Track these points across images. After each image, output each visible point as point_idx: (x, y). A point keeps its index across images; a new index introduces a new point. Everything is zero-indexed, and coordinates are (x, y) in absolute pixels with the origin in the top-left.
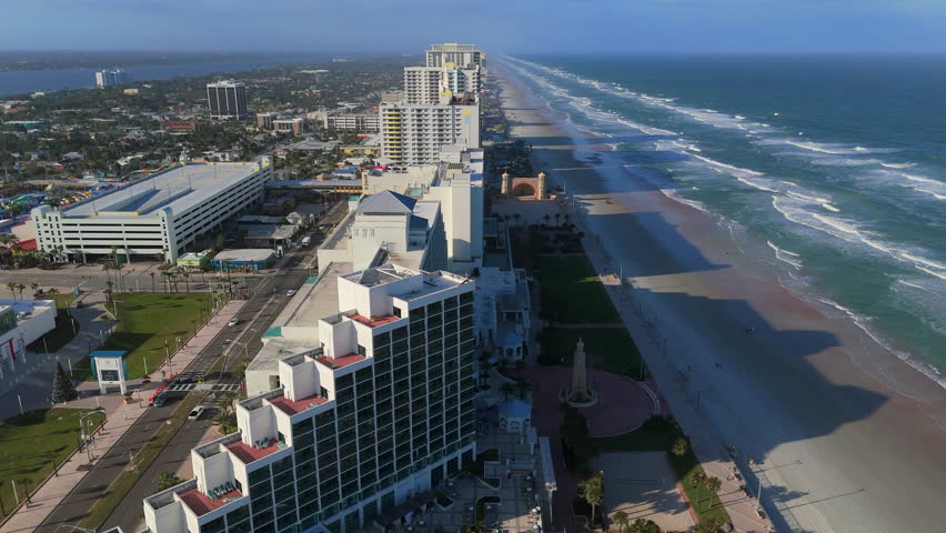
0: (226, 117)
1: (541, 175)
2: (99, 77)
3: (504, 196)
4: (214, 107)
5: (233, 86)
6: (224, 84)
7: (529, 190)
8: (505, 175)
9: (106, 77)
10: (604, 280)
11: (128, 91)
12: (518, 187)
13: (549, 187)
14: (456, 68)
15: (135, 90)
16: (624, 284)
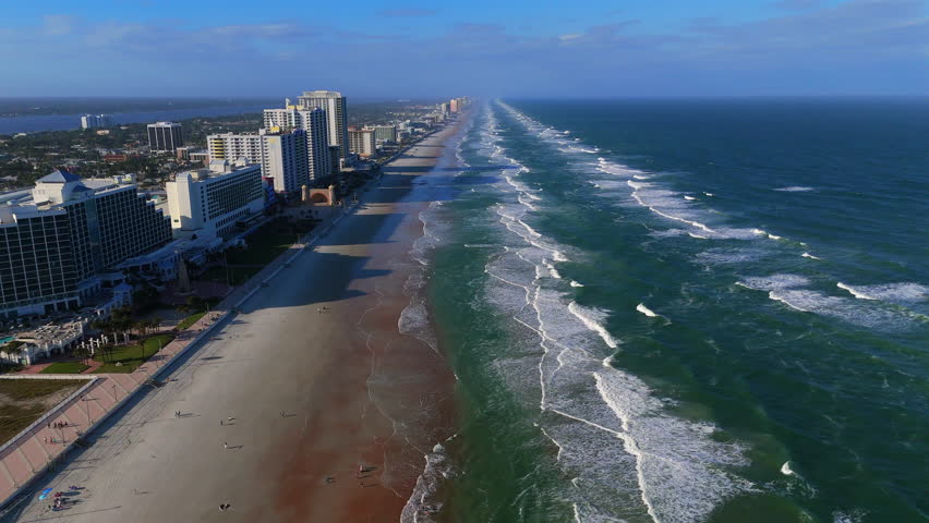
0: (161, 151)
1: (330, 187)
2: (84, 119)
3: (304, 203)
4: (154, 144)
5: (169, 126)
6: (162, 124)
7: (323, 199)
8: (303, 187)
9: (90, 121)
10: (294, 246)
11: (99, 132)
12: (314, 196)
13: (338, 196)
14: (296, 110)
15: (107, 132)
16: (306, 249)
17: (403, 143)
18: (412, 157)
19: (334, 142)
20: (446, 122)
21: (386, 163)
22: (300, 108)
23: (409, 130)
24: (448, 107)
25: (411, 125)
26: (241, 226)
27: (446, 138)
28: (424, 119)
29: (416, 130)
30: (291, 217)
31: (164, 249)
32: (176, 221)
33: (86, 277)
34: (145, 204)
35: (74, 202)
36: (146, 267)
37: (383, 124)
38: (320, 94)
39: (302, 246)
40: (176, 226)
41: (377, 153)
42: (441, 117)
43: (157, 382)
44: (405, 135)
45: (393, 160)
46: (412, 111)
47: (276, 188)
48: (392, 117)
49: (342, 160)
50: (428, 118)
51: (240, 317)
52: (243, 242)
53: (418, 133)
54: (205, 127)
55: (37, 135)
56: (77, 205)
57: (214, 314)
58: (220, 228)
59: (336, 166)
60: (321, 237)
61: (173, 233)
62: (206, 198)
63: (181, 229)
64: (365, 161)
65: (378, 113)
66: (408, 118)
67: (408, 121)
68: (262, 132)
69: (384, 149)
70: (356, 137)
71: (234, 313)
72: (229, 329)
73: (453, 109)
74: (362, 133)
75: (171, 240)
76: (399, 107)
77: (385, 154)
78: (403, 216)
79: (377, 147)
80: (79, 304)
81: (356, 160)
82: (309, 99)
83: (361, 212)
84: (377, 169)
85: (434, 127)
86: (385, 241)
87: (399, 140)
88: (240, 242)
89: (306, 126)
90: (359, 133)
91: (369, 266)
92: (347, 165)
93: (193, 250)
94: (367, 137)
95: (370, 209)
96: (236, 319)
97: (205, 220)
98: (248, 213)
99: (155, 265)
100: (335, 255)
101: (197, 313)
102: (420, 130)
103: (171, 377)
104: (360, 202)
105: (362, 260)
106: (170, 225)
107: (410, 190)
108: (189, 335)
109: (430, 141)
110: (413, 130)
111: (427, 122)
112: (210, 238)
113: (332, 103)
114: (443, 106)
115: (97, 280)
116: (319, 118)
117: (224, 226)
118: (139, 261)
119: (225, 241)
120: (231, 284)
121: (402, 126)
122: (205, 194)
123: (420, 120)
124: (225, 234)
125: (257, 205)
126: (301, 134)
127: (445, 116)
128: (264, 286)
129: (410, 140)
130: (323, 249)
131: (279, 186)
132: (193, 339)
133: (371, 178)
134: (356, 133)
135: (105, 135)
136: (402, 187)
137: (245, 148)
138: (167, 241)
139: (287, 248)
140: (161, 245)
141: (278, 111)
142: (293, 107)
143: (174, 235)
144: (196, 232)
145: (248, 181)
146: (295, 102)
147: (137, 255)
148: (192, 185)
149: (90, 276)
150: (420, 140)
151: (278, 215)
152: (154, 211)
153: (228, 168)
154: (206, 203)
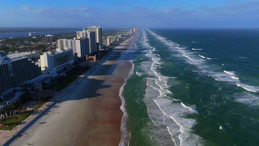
0: (49, 43)
1: (95, 56)
2: (30, 33)
3: (87, 61)
4: (47, 41)
5: (51, 36)
6: (49, 35)
7: (93, 59)
8: (87, 56)
9: (31, 34)
10: (81, 76)
11: (33, 37)
12: (90, 58)
13: (97, 59)
14: (86, 32)
15: (35, 37)
16: (85, 77)
17: (119, 41)
18: (121, 45)
19: (98, 41)
20: (132, 35)
21: (114, 47)
22: (87, 31)
23: (121, 37)
24: (133, 31)
25: (121, 36)
26: (65, 69)
27: (132, 40)
28: (126, 34)
29: (123, 37)
30: (82, 66)
31: (38, 77)
32: (43, 68)
33: (8, 89)
34: (31, 63)
35: (3, 64)
36: (30, 84)
37: (113, 35)
38: (94, 27)
39: (83, 76)
40: (43, 69)
41: (111, 44)
42: (131, 34)
43: (19, 135)
44: (120, 39)
45: (115, 47)
46: (122, 32)
47: (78, 56)
48: (117, 33)
49: (100, 47)
50: (127, 34)
51: (57, 104)
52: (65, 75)
53: (124, 38)
54: (63, 36)
55: (15, 38)
56: (4, 65)
57: (48, 103)
58: (58, 70)
59: (98, 48)
60: (90, 73)
61: (42, 71)
62: (53, 60)
63: (45, 71)
64: (107, 47)
65: (112, 32)
66: (121, 33)
67: (121, 35)
68: (75, 38)
69: (113, 43)
70: (105, 40)
71: (55, 103)
72: (52, 109)
73: (134, 31)
74: (107, 38)
75: (41, 74)
76: (119, 30)
77: (113, 45)
78: (117, 65)
79: (111, 42)
80: (2, 99)
81: (104, 47)
82: (91, 28)
83: (104, 64)
84: (110, 50)
85: (128, 37)
86: (110, 74)
87: (118, 40)
88: (64, 75)
89: (89, 37)
90: (106, 39)
91: (104, 84)
92: (101, 48)
93: (48, 78)
94: (108, 40)
95: (107, 63)
96: (55, 105)
97: (52, 67)
98: (68, 64)
99: (33, 83)
100: (94, 79)
101: (42, 103)
102: (124, 37)
103: (25, 132)
104: (104, 60)
105: (103, 81)
106: (41, 69)
107: (120, 56)
108: (37, 112)
109: (127, 41)
110: (122, 37)
111: (126, 35)
112: (54, 73)
113: (97, 30)
114: (131, 30)
115: (11, 90)
116: (93, 34)
117: (59, 69)
118: (28, 82)
119: (58, 74)
120: (57, 91)
121: (119, 36)
122: (53, 59)
123: (124, 35)
124: (59, 72)
125: (71, 62)
126: (87, 39)
127: (132, 33)
128: (68, 91)
129: (121, 40)
130: (90, 77)
131: (79, 55)
132: (38, 114)
133: (108, 52)
134: (105, 39)
135: (35, 38)
136: (117, 55)
137: (69, 43)
138: (39, 75)
139: (78, 77)
140: (37, 76)
141: (81, 32)
142: (85, 31)
143: (42, 72)
144: (49, 72)
145: (69, 54)
146: (86, 29)
147: (28, 80)
148: (48, 56)
149: (9, 88)
150: (124, 40)
151: (78, 65)
152: (35, 65)
153: (62, 50)
154: (53, 62)
